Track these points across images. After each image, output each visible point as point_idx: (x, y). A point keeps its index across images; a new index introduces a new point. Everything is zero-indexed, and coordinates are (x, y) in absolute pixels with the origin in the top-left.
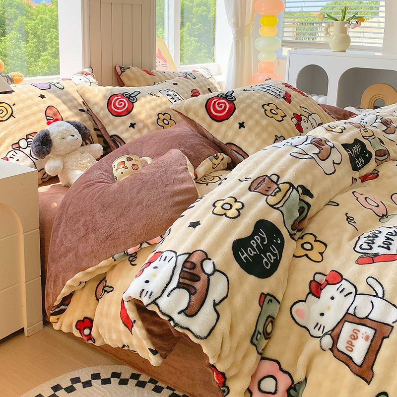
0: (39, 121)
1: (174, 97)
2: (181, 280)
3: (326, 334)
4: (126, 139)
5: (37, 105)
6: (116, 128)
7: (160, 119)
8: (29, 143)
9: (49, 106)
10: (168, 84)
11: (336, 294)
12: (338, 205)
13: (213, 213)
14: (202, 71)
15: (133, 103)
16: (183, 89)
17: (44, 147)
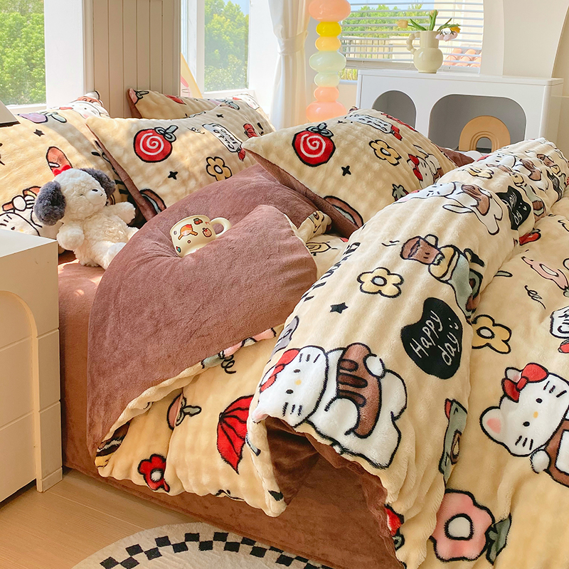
0: (39, 169)
1: (224, 134)
2: (341, 387)
3: (538, 450)
4: (164, 196)
5: (33, 145)
6: (147, 179)
7: (209, 165)
8: (28, 203)
9: (50, 148)
10: (210, 116)
11: (544, 395)
12: (511, 275)
13: (362, 291)
14: (245, 99)
15: (171, 142)
16: (231, 123)
17: (55, 207)
